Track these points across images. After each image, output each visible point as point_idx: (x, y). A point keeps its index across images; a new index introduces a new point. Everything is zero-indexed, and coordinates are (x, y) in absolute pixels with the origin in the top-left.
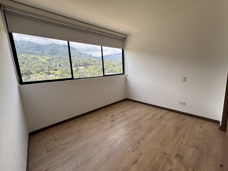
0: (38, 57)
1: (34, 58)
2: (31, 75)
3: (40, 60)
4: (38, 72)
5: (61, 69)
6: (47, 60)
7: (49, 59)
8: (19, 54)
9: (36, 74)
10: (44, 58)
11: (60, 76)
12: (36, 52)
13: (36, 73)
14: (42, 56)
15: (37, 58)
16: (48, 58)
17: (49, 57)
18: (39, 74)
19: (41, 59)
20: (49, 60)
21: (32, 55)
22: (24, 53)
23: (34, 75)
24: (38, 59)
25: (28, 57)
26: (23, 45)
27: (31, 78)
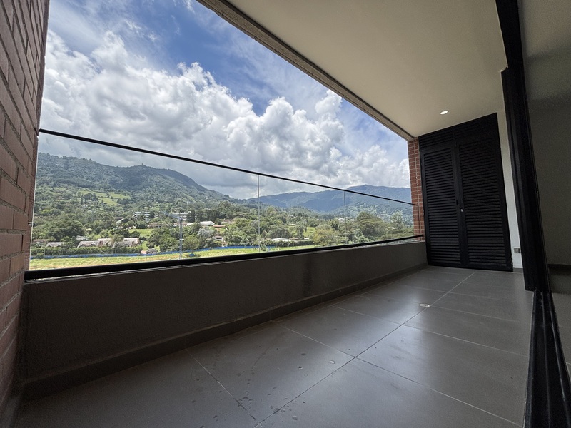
0: (97, 194)
1: (87, 197)
2: (79, 238)
3: (103, 202)
4: (98, 232)
5: (154, 224)
6: (118, 202)
7: (124, 199)
8: (55, 185)
9: (90, 236)
10: (112, 198)
11: (153, 241)
12: (96, 184)
13: (90, 232)
14: (109, 193)
15: (95, 196)
16: (122, 197)
17: (125, 195)
18: (99, 236)
19: (104, 199)
20: (125, 202)
21: (84, 189)
22: (66, 185)
23: (87, 238)
24: (97, 200)
25: (75, 193)
26: (67, 166)
27: (79, 245)
